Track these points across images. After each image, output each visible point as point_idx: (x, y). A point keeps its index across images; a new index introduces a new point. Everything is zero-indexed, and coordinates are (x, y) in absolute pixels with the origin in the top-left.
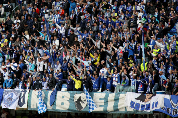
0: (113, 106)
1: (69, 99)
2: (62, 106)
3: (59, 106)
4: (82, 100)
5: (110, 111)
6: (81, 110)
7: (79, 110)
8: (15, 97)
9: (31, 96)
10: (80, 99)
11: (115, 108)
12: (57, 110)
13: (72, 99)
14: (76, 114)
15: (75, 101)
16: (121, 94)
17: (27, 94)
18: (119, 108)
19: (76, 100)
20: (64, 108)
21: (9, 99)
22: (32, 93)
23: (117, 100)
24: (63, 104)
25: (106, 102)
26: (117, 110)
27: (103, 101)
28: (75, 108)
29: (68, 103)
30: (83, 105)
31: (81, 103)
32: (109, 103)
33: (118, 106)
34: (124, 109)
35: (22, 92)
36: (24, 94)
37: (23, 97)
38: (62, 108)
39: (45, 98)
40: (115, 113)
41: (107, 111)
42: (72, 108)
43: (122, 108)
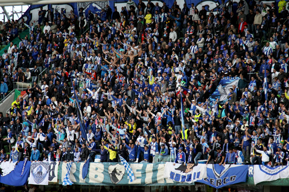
0: (151, 177)
1: (103, 171)
2: (96, 179)
3: (92, 179)
4: (118, 171)
5: (148, 183)
6: (117, 183)
7: (114, 183)
8: (44, 171)
9: (61, 169)
10: (115, 171)
11: (153, 180)
12: (90, 183)
13: (106, 170)
14: (111, 187)
15: (109, 173)
16: (159, 165)
17: (57, 166)
18: (158, 179)
19: (111, 172)
20: (97, 181)
21: (39, 173)
22: (63, 165)
23: (155, 171)
24: (96, 176)
25: (144, 174)
26: (156, 182)
27: (140, 172)
28: (111, 181)
29: (102, 176)
30: (119, 178)
31: (117, 176)
32: (147, 174)
33: (156, 178)
34: (164, 180)
35: (51, 164)
36: (54, 167)
37: (52, 169)
38: (96, 181)
39: (77, 170)
40: (153, 185)
41: (145, 183)
42: (107, 181)
43: (162, 180)
